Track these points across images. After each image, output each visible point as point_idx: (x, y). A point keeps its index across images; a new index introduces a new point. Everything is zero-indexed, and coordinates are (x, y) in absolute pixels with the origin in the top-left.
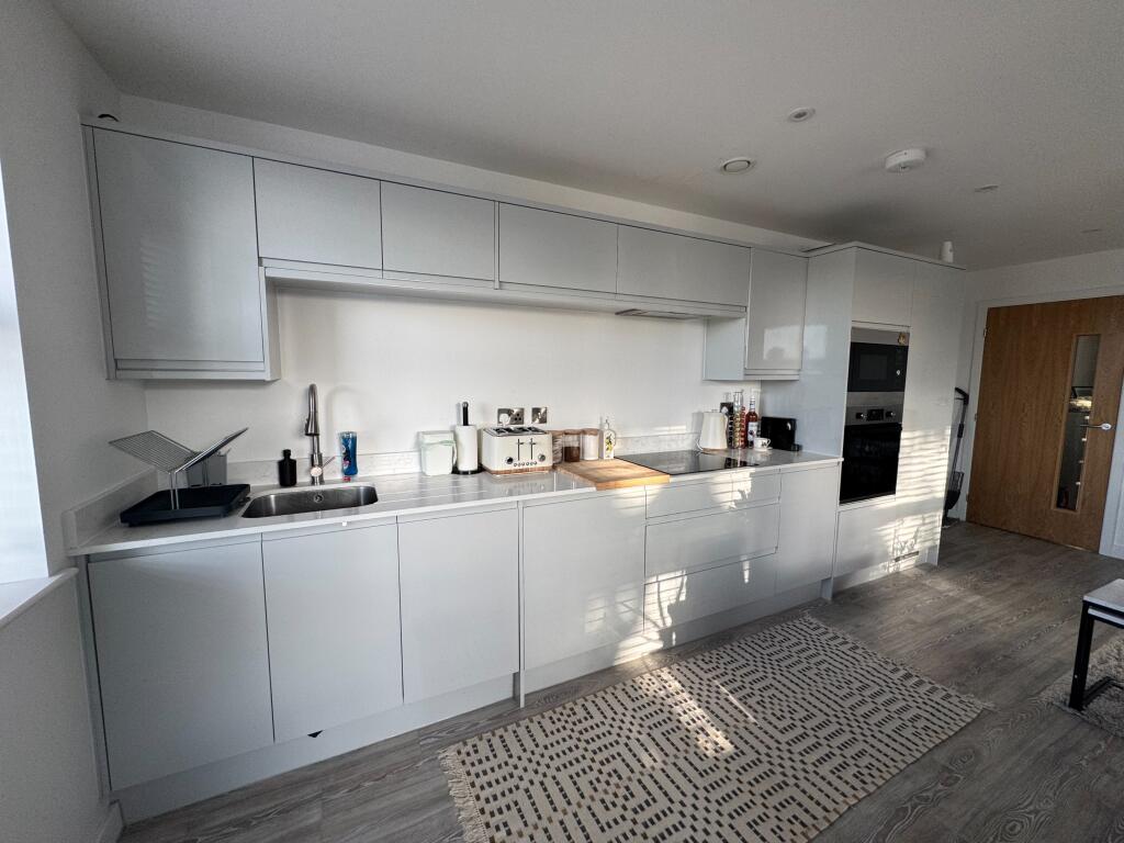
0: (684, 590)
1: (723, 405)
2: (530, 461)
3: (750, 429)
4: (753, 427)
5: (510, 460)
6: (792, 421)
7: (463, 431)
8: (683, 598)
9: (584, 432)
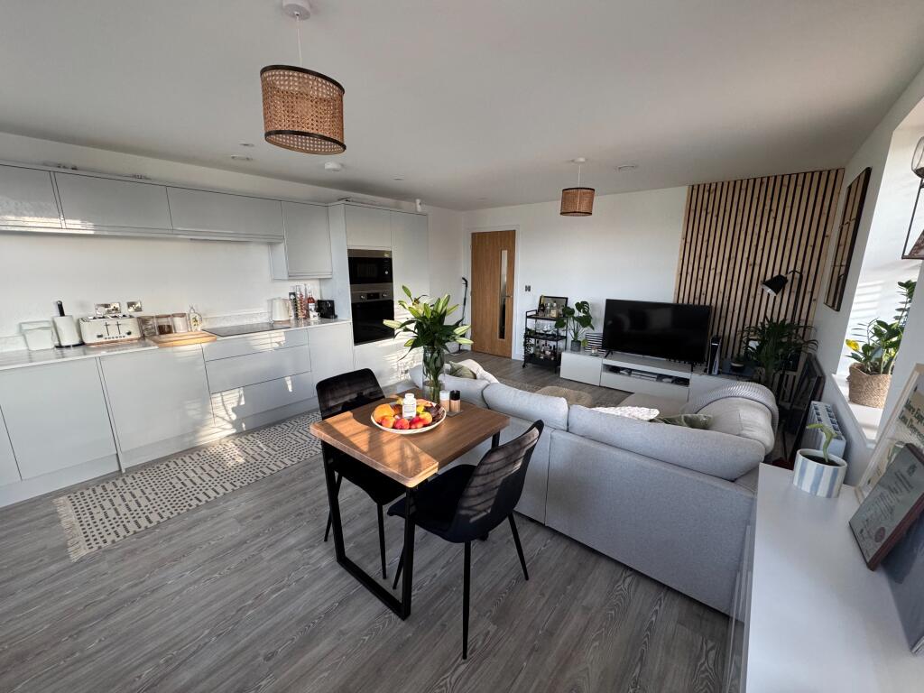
0: (243, 398)
1: (290, 294)
2: (118, 335)
3: (310, 307)
4: (312, 306)
5: (100, 336)
6: (332, 302)
7: (60, 321)
8: (243, 403)
9: (174, 316)
